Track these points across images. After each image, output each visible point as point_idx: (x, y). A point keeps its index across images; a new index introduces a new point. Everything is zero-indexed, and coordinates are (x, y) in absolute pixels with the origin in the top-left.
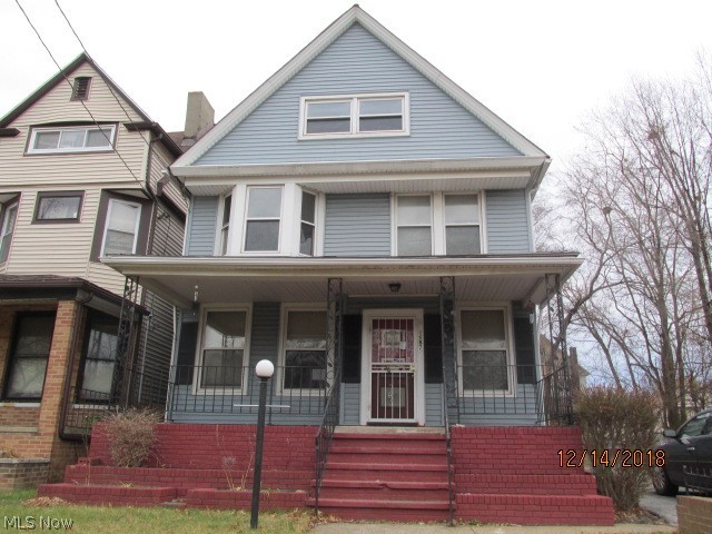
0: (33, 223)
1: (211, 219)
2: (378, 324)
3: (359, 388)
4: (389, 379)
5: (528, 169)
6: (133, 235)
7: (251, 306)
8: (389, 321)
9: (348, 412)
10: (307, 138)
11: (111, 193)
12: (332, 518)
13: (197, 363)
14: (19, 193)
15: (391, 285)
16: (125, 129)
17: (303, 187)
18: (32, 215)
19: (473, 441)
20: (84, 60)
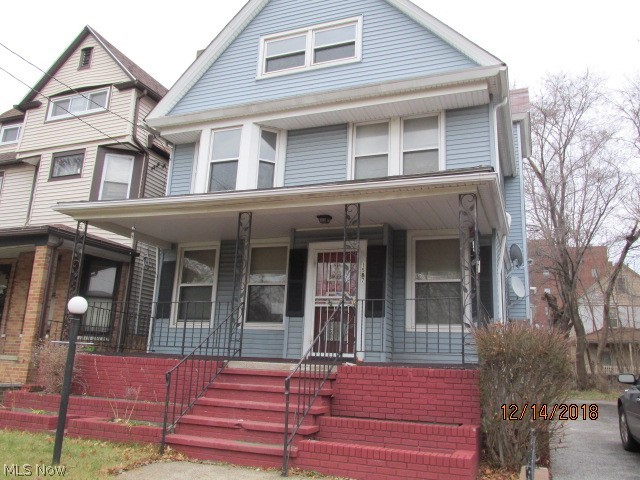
0: (49, 180)
1: (188, 164)
2: (323, 258)
3: (302, 321)
4: (330, 313)
5: (486, 80)
6: (127, 184)
7: (218, 244)
8: (334, 254)
9: (291, 346)
10: (264, 77)
11: (107, 149)
12: (180, 456)
13: (174, 300)
14: (40, 156)
15: (319, 217)
16: (116, 90)
17: (261, 126)
18: (48, 173)
19: (359, 382)
20: (87, 33)
